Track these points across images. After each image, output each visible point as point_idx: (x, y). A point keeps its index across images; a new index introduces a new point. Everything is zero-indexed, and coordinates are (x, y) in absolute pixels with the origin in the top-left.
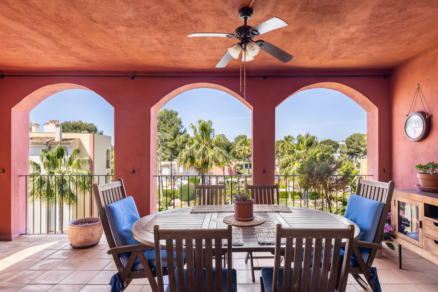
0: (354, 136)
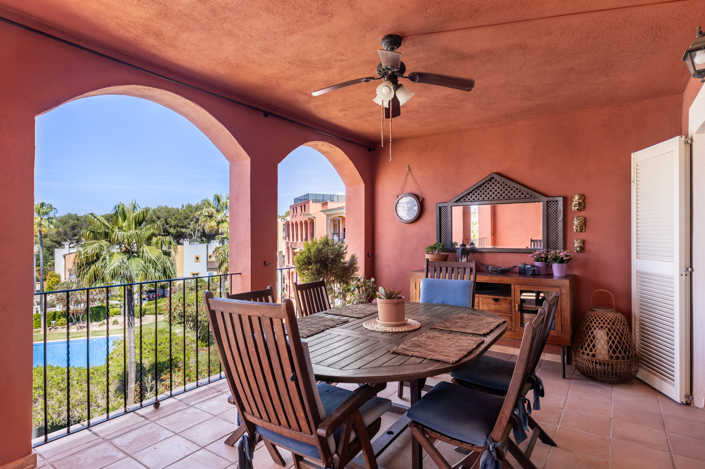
0: (159, 211)
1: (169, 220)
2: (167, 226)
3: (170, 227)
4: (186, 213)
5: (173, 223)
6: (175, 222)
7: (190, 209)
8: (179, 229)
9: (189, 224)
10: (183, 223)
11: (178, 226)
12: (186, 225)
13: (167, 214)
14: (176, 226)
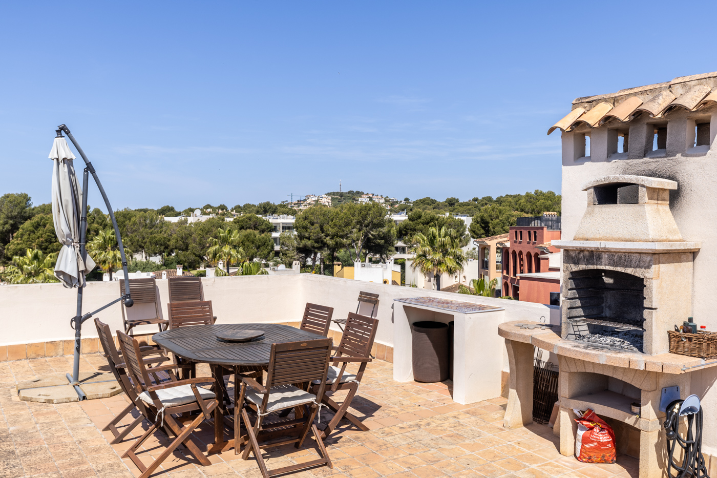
1: (326, 227)
2: (323, 235)
3: (327, 236)
4: (347, 217)
5: (331, 231)
6: (334, 231)
7: (352, 211)
8: (338, 240)
9: (351, 232)
10: (343, 231)
11: (337, 236)
12: (347, 234)
13: (322, 218)
14: (335, 235)
